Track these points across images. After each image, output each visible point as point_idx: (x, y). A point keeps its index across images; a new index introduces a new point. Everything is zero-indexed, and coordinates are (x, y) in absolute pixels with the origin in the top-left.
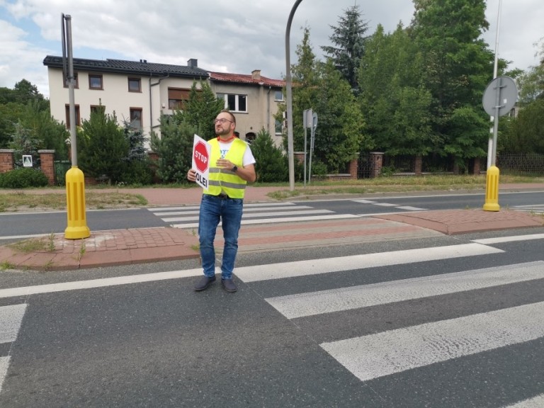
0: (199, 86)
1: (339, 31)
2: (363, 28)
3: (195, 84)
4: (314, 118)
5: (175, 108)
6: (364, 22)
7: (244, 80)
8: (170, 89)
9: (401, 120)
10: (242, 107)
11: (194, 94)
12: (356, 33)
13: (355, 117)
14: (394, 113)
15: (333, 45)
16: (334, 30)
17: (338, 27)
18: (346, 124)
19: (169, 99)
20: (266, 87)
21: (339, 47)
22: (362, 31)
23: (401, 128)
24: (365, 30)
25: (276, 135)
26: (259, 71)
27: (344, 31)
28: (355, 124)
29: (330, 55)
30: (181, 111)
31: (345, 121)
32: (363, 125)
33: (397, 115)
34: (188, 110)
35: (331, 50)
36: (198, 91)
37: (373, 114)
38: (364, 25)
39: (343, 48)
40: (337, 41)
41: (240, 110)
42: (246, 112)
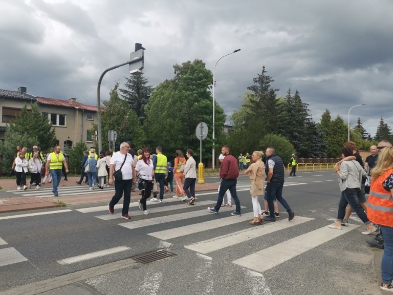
0: (29, 107)
1: (130, 81)
2: (145, 81)
3: (26, 106)
4: (115, 134)
5: (8, 122)
6: (146, 78)
7: (64, 104)
8: (4, 108)
9: (166, 136)
10: (62, 122)
11: (25, 113)
12: (141, 84)
13: (140, 134)
14: (162, 133)
15: (127, 89)
16: (127, 80)
17: (130, 79)
18: (135, 138)
19: (3, 116)
20: (80, 110)
21: (130, 90)
22: (144, 83)
23: (166, 141)
24: (146, 82)
25: (88, 143)
26: (75, 99)
27: (134, 82)
28: (140, 138)
29: (125, 95)
30: (14, 125)
31: (134, 136)
32: (144, 139)
33: (164, 134)
34: (20, 124)
35: (125, 92)
36: (29, 110)
37: (151, 132)
38: (146, 80)
39: (133, 91)
40: (129, 87)
41: (60, 124)
42: (65, 126)
